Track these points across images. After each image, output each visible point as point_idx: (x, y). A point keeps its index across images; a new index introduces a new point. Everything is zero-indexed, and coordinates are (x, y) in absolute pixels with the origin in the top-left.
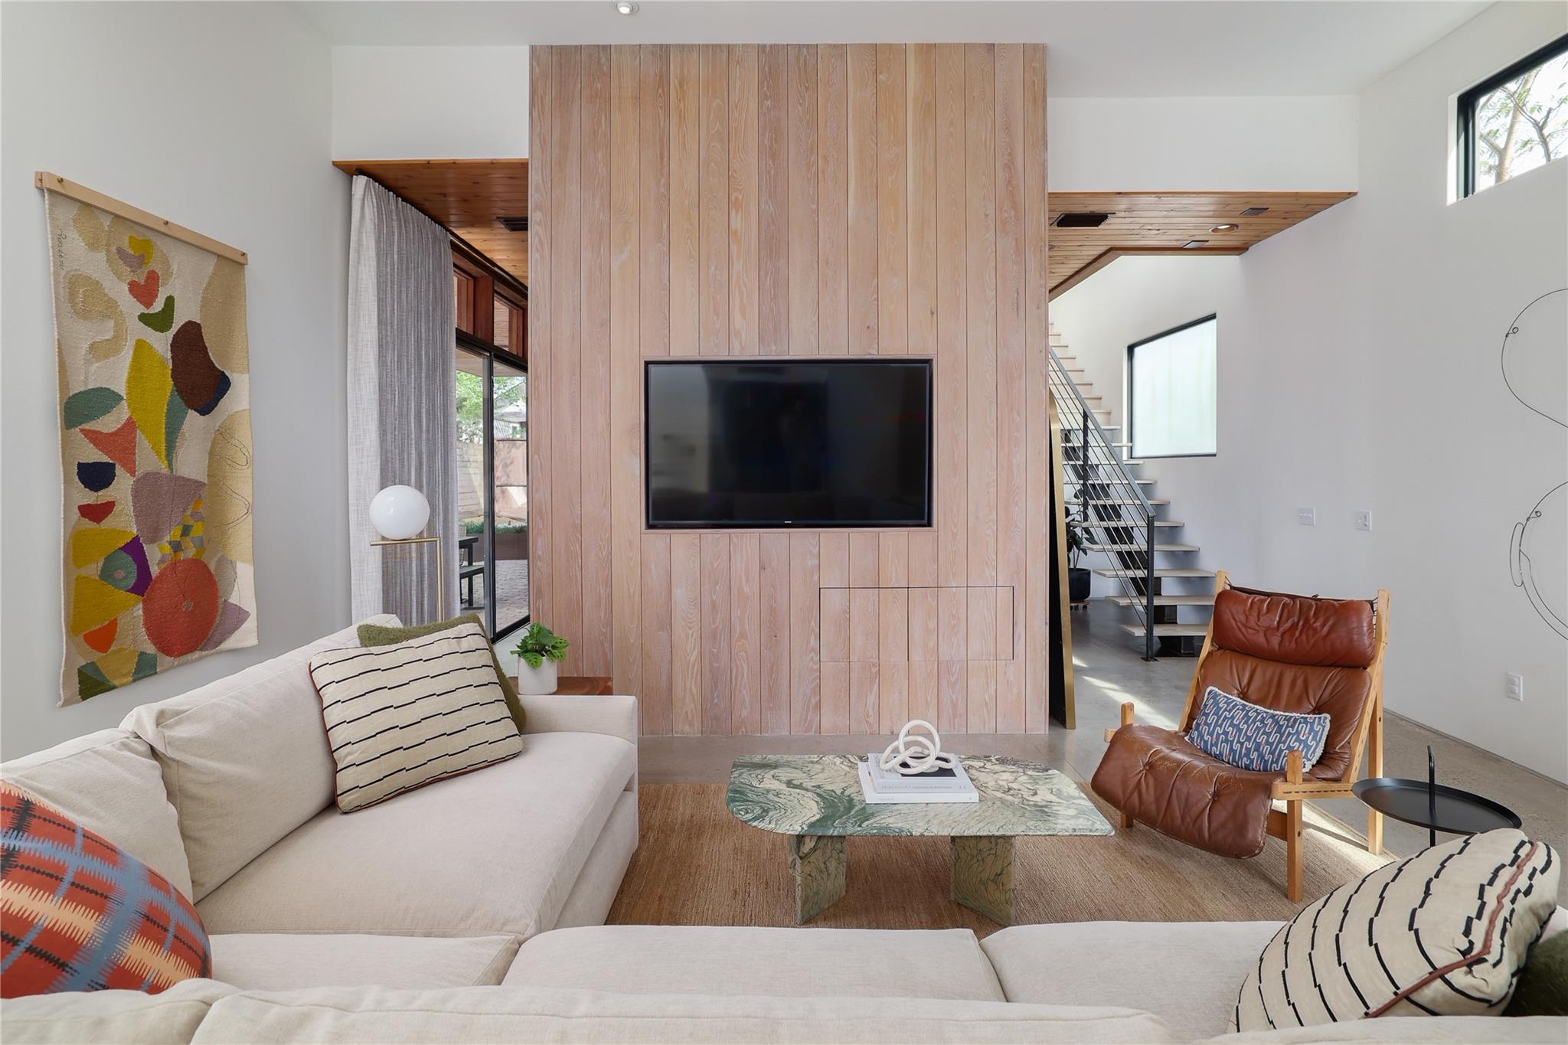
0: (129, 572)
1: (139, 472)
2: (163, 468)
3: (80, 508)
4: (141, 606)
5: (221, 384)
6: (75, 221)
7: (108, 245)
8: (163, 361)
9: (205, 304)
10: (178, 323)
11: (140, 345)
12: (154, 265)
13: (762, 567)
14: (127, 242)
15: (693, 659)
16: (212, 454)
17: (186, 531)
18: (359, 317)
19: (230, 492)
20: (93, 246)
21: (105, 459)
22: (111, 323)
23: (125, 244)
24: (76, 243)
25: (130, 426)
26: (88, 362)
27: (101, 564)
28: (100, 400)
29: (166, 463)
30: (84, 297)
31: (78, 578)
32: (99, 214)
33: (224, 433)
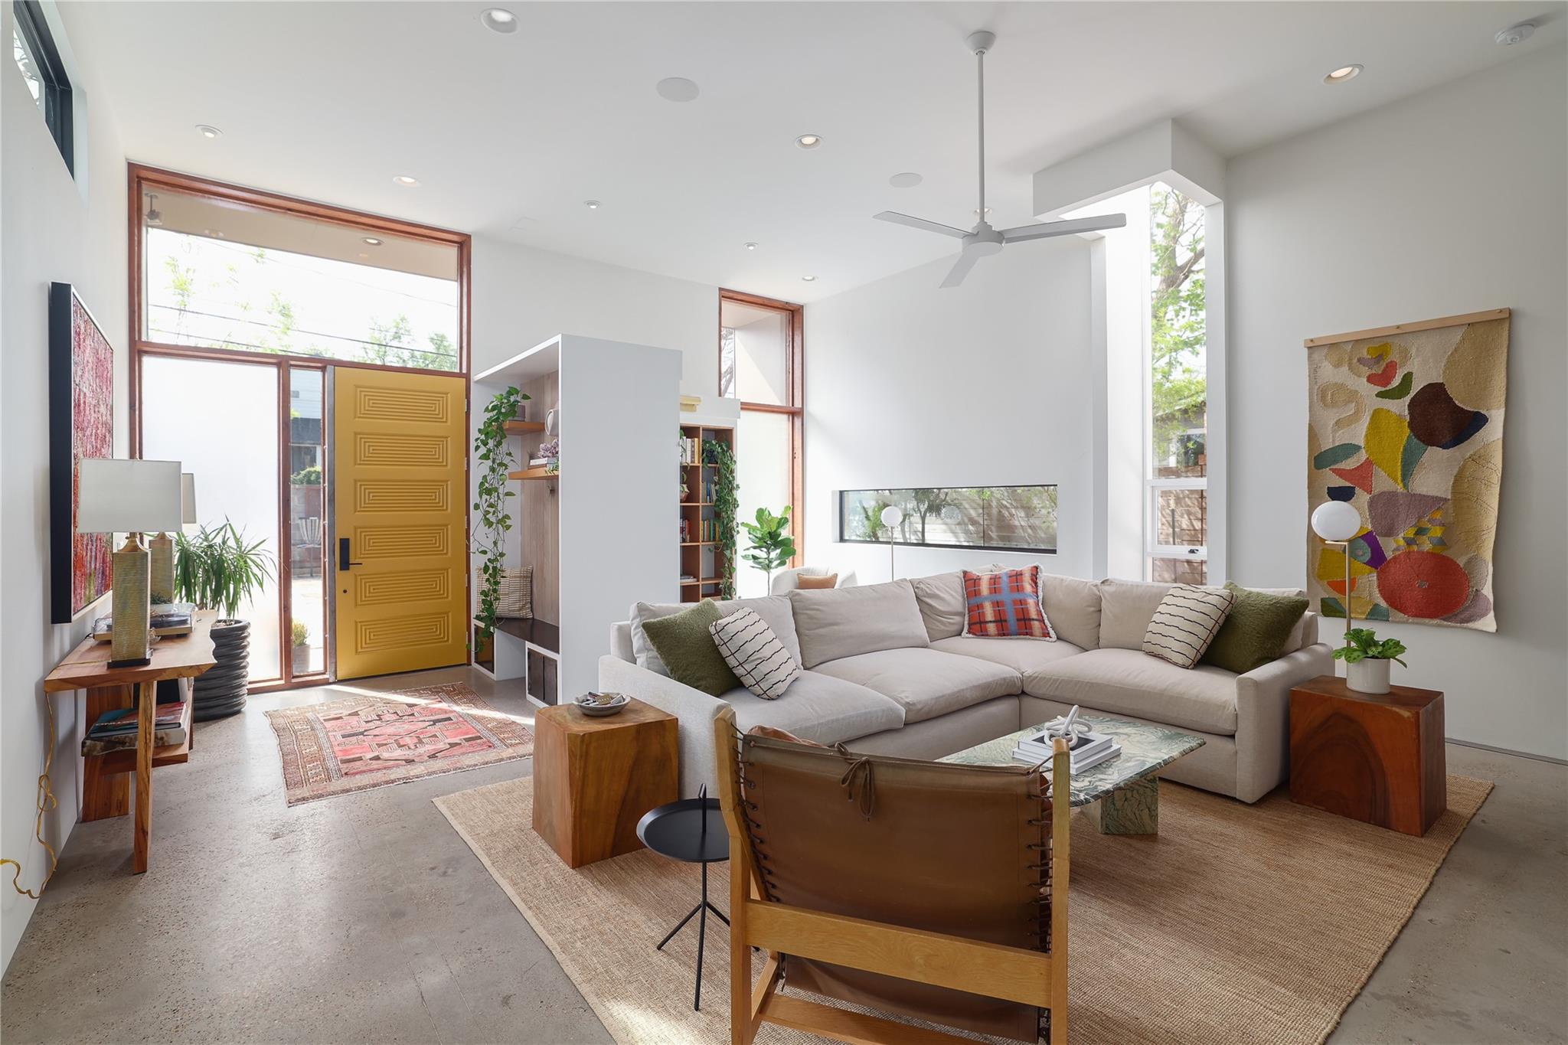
0: (1366, 553)
1: (1375, 492)
2: (1400, 488)
4: (1375, 574)
5: (1472, 423)
6: (1325, 356)
7: (1350, 359)
8: (1400, 417)
9: (1451, 364)
10: (1417, 387)
11: (1376, 414)
12: (1394, 356)
14: (1365, 351)
16: (1458, 477)
17: (1420, 531)
19: (1485, 505)
20: (1338, 365)
21: (1348, 484)
22: (1354, 404)
23: (1365, 354)
24: (1327, 367)
25: (1368, 464)
26: (1334, 431)
28: (1350, 450)
29: (1401, 485)
30: (1332, 395)
31: (1323, 550)
32: (1342, 345)
33: (1479, 459)
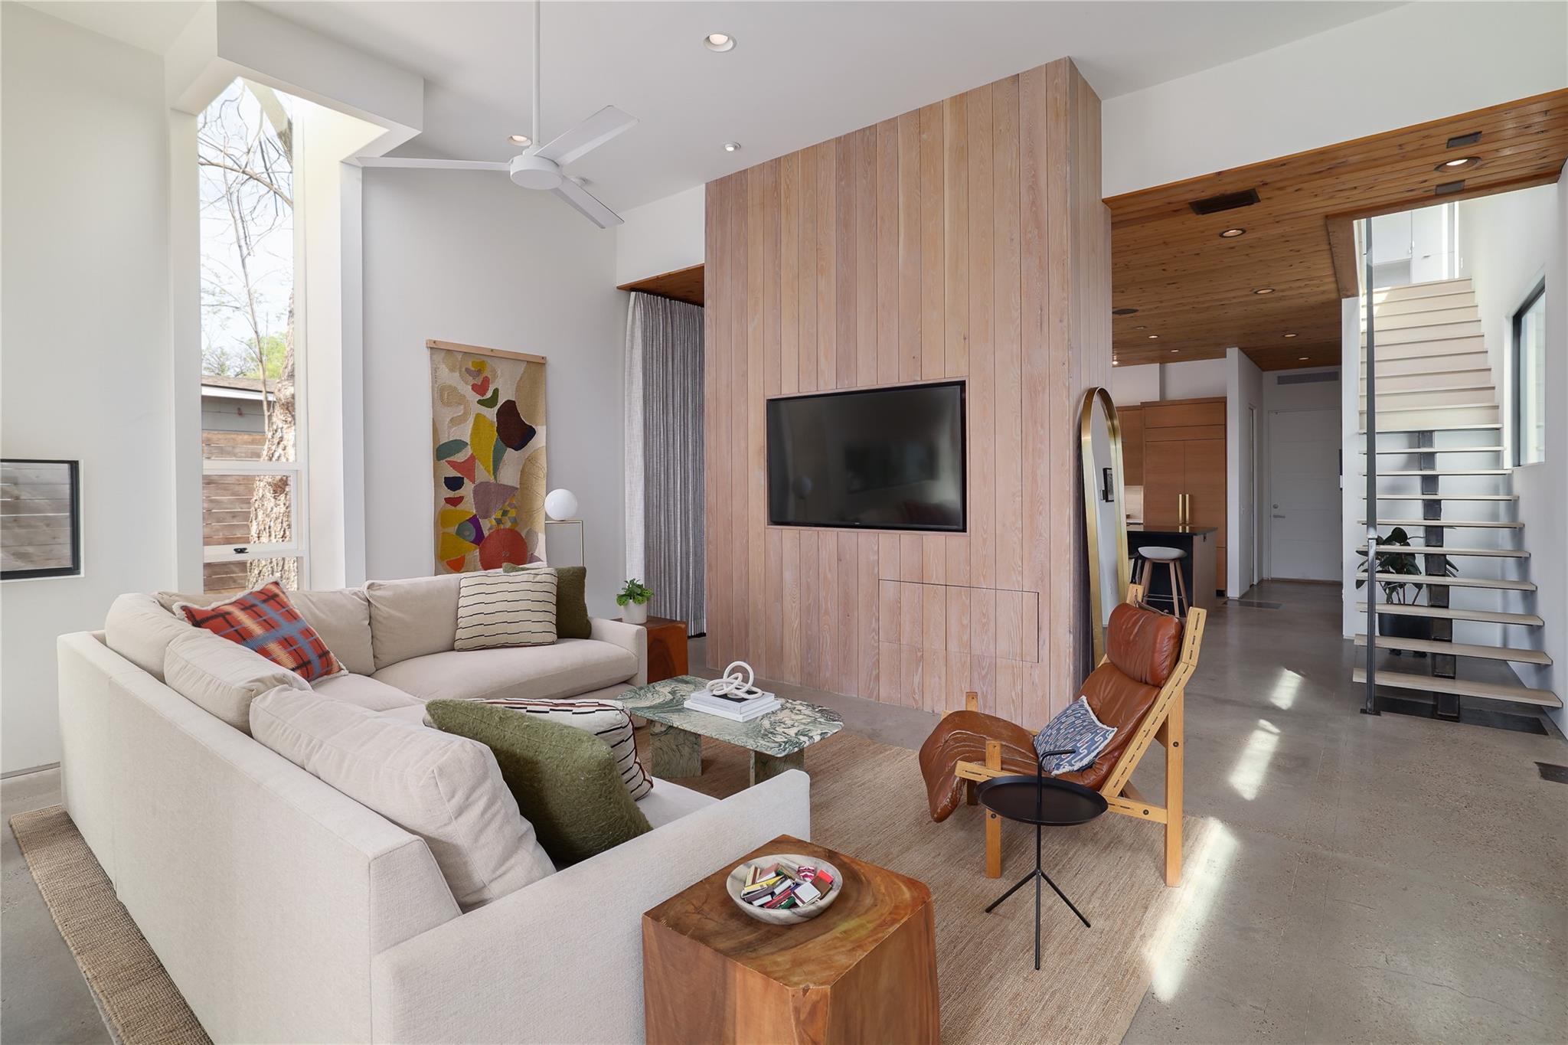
0: (472, 533)
1: (477, 482)
2: (492, 479)
3: (445, 499)
4: (478, 550)
5: (529, 433)
6: (444, 360)
7: (461, 367)
8: (492, 422)
9: (518, 389)
10: (501, 401)
11: (478, 416)
12: (487, 373)
13: (839, 560)
14: (470, 364)
15: (796, 625)
16: (523, 472)
17: (505, 513)
18: (632, 383)
19: (535, 493)
20: (452, 370)
21: (459, 475)
22: (462, 407)
23: (470, 366)
24: (444, 370)
25: (472, 458)
26: (450, 428)
27: (456, 527)
28: (458, 445)
29: (493, 477)
30: (448, 396)
31: (443, 533)
32: (456, 353)
33: (531, 460)
